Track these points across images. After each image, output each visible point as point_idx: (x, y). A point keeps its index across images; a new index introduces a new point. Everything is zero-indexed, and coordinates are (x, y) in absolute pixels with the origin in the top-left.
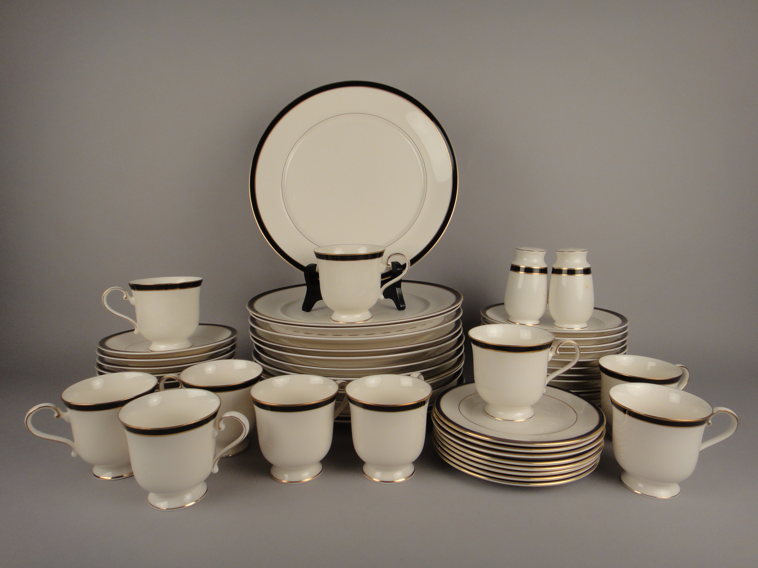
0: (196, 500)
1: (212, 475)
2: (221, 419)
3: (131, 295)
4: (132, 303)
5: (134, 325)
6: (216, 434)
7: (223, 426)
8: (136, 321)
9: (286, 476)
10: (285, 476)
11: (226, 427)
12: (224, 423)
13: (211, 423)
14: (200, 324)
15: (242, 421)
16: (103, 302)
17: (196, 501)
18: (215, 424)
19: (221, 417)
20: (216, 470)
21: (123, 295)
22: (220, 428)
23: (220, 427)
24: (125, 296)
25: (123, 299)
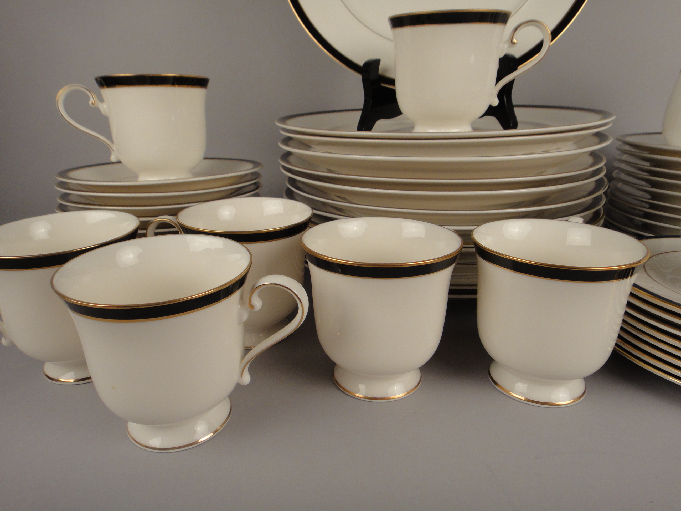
0: (214, 430)
1: (239, 387)
2: (254, 289)
3: (101, 100)
4: (103, 111)
5: (110, 148)
6: (245, 317)
7: (257, 303)
8: (111, 139)
9: (362, 387)
10: (360, 387)
11: (263, 304)
12: (260, 296)
13: (236, 296)
14: (205, 158)
15: (296, 293)
16: (57, 105)
17: (215, 432)
18: (242, 298)
19: (254, 285)
20: (247, 379)
21: (89, 99)
22: (252, 307)
23: (252, 304)
24: (92, 100)
25: (89, 104)
